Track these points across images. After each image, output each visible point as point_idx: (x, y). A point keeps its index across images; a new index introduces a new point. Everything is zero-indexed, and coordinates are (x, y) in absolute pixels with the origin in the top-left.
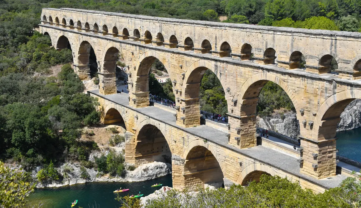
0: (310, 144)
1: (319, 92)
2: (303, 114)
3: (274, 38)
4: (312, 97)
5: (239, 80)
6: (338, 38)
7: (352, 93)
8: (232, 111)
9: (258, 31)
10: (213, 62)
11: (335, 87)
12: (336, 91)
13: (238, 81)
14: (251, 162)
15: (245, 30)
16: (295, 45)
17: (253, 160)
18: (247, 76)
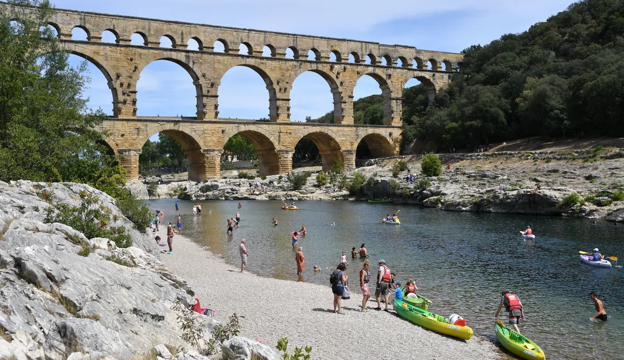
0: (284, 102)
1: (290, 68)
2: (278, 83)
3: (248, 35)
4: (284, 72)
5: (216, 65)
6: (298, 36)
7: (311, 67)
8: (208, 91)
9: (234, 30)
10: (183, 54)
11: (301, 64)
12: (302, 66)
13: (215, 67)
14: (234, 127)
15: (219, 28)
16: (267, 40)
17: (237, 125)
18: (226, 62)
